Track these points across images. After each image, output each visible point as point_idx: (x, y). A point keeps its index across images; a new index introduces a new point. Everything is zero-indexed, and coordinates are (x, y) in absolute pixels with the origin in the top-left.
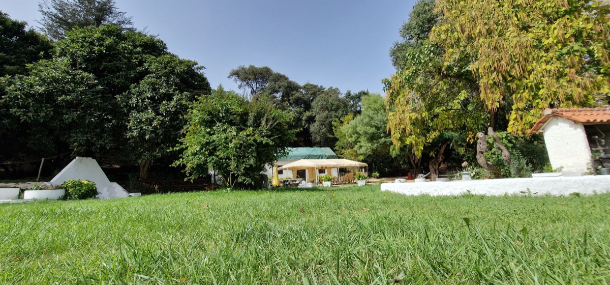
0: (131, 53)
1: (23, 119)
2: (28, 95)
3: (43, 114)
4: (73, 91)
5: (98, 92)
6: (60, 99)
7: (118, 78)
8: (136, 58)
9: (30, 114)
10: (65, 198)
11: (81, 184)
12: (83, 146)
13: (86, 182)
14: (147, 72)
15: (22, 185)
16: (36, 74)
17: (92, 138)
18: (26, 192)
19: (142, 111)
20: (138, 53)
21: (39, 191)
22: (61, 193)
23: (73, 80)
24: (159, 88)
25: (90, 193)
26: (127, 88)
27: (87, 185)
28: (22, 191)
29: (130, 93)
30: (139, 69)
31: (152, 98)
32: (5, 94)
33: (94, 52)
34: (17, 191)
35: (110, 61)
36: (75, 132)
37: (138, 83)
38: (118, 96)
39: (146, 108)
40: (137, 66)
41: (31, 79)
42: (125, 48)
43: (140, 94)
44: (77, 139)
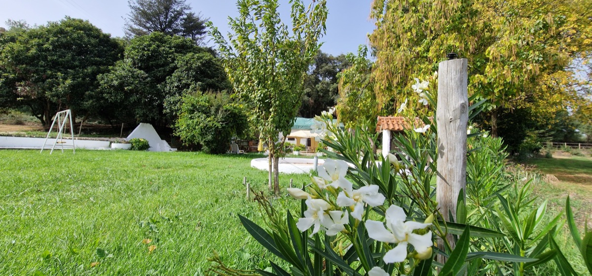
0: (167, 53)
1: (110, 100)
2: (111, 86)
3: (119, 97)
4: (132, 83)
5: (148, 83)
6: (126, 88)
7: (160, 72)
8: (170, 57)
9: (113, 98)
10: (132, 148)
11: (139, 141)
12: (142, 117)
13: (142, 140)
14: (176, 68)
15: (112, 139)
16: (113, 73)
17: (147, 112)
18: (112, 144)
19: (173, 95)
20: (172, 53)
21: (118, 144)
22: (129, 146)
23: (133, 77)
24: (182, 79)
25: (144, 147)
26: (164, 79)
27: (143, 142)
28: (111, 143)
29: (166, 83)
30: (172, 65)
31: (178, 87)
32: (100, 85)
33: (144, 55)
34: (109, 142)
35: (155, 60)
36: (138, 108)
37: (171, 76)
38: (159, 85)
39: (175, 93)
40: (171, 63)
41: (111, 76)
42: (164, 50)
43: (172, 83)
44: (139, 112)
